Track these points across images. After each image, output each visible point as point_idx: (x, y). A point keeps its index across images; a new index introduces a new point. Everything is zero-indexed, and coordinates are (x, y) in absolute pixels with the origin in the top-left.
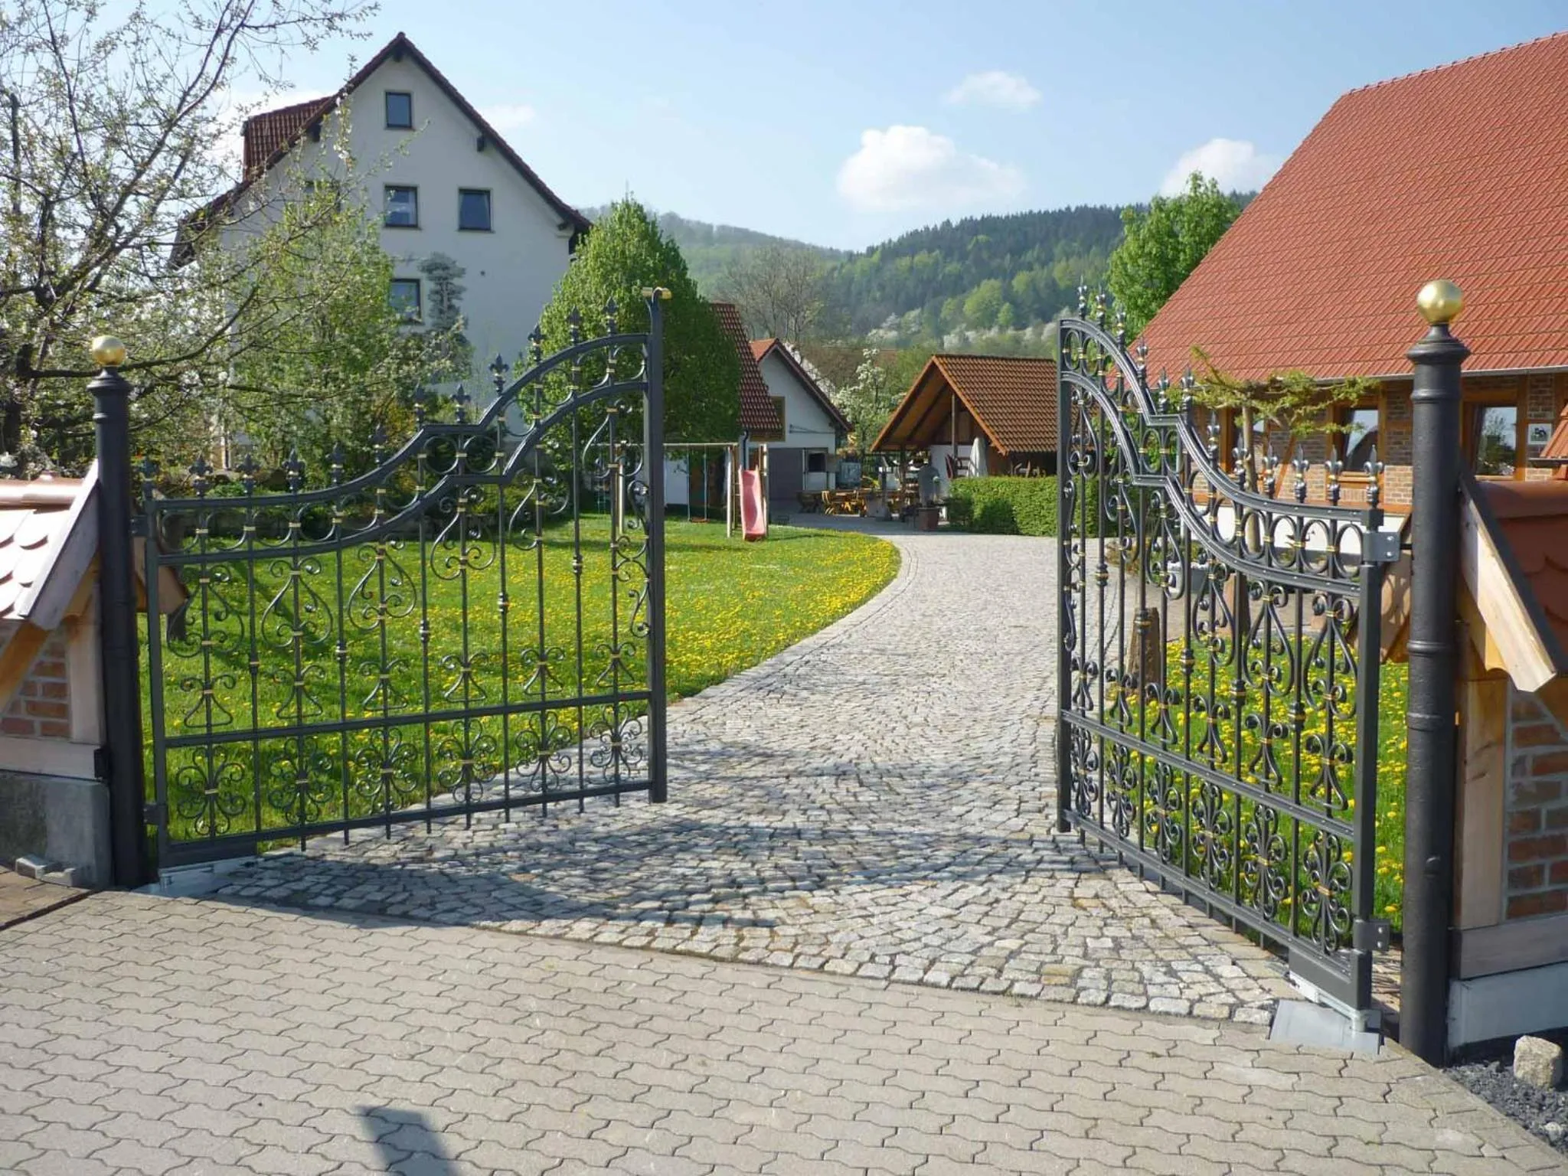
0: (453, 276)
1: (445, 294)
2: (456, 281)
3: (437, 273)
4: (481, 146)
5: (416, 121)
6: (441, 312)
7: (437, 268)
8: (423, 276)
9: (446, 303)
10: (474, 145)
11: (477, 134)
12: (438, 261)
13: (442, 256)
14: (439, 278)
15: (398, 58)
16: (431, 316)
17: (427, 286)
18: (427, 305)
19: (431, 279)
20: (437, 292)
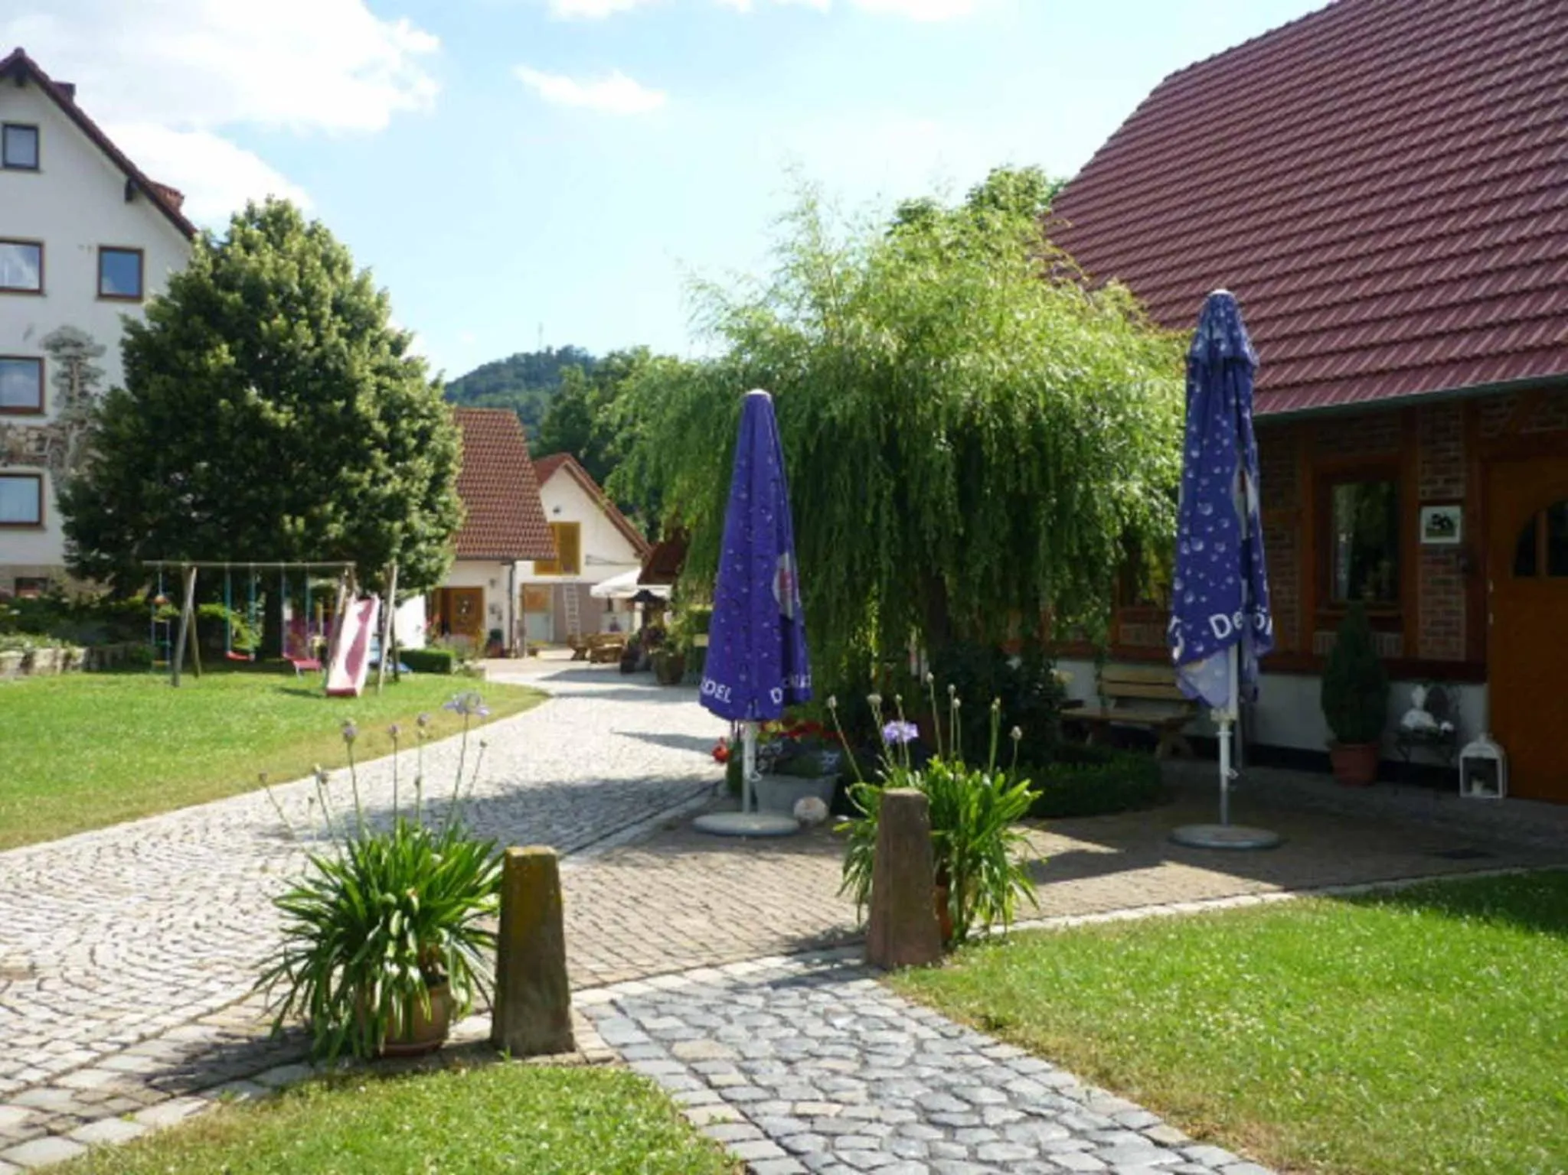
0: (87, 355)
1: (76, 377)
2: (91, 362)
3: (68, 351)
4: (130, 196)
5: (44, 164)
6: (70, 399)
7: (64, 345)
8: (46, 354)
9: (77, 390)
10: (122, 194)
11: (123, 178)
12: (67, 335)
13: (74, 331)
14: (69, 357)
15: (20, 83)
16: (56, 404)
17: (53, 367)
18: (51, 391)
19: (57, 358)
20: (65, 375)
